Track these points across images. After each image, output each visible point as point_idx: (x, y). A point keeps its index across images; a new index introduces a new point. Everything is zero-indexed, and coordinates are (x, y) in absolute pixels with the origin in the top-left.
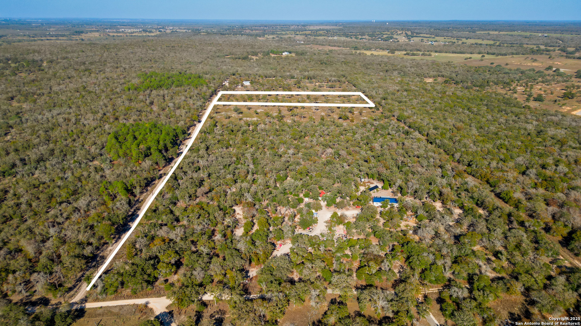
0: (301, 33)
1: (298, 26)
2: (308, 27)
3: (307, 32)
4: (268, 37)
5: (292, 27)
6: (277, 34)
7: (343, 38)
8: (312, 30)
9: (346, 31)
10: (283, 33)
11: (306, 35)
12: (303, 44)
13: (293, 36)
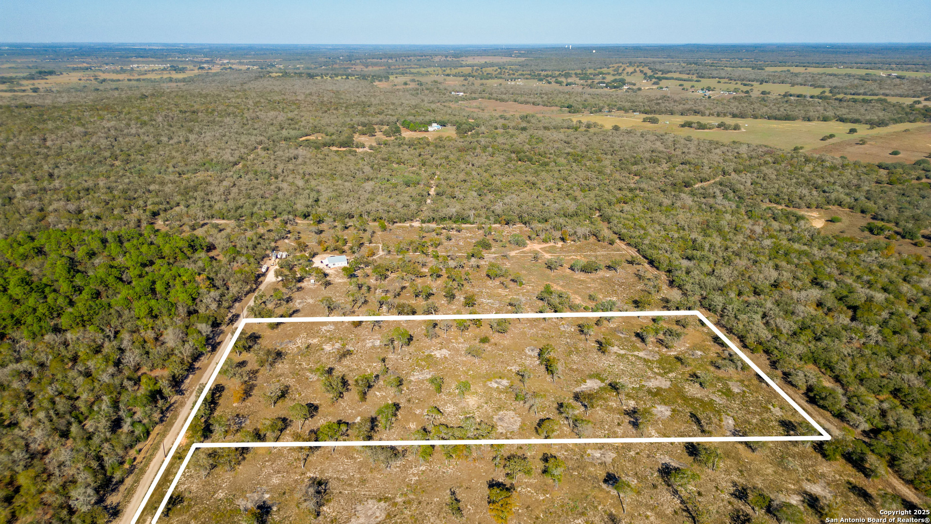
0: (454, 71)
1: (446, 57)
2: (464, 58)
3: (466, 70)
4: (396, 81)
5: (437, 59)
6: (411, 73)
7: (535, 84)
8: (472, 66)
9: (533, 68)
10: (423, 70)
11: (466, 76)
12: (463, 99)
13: (440, 78)
